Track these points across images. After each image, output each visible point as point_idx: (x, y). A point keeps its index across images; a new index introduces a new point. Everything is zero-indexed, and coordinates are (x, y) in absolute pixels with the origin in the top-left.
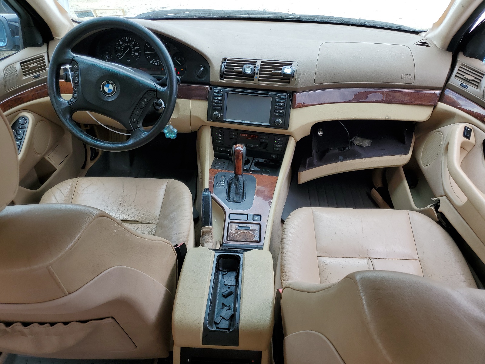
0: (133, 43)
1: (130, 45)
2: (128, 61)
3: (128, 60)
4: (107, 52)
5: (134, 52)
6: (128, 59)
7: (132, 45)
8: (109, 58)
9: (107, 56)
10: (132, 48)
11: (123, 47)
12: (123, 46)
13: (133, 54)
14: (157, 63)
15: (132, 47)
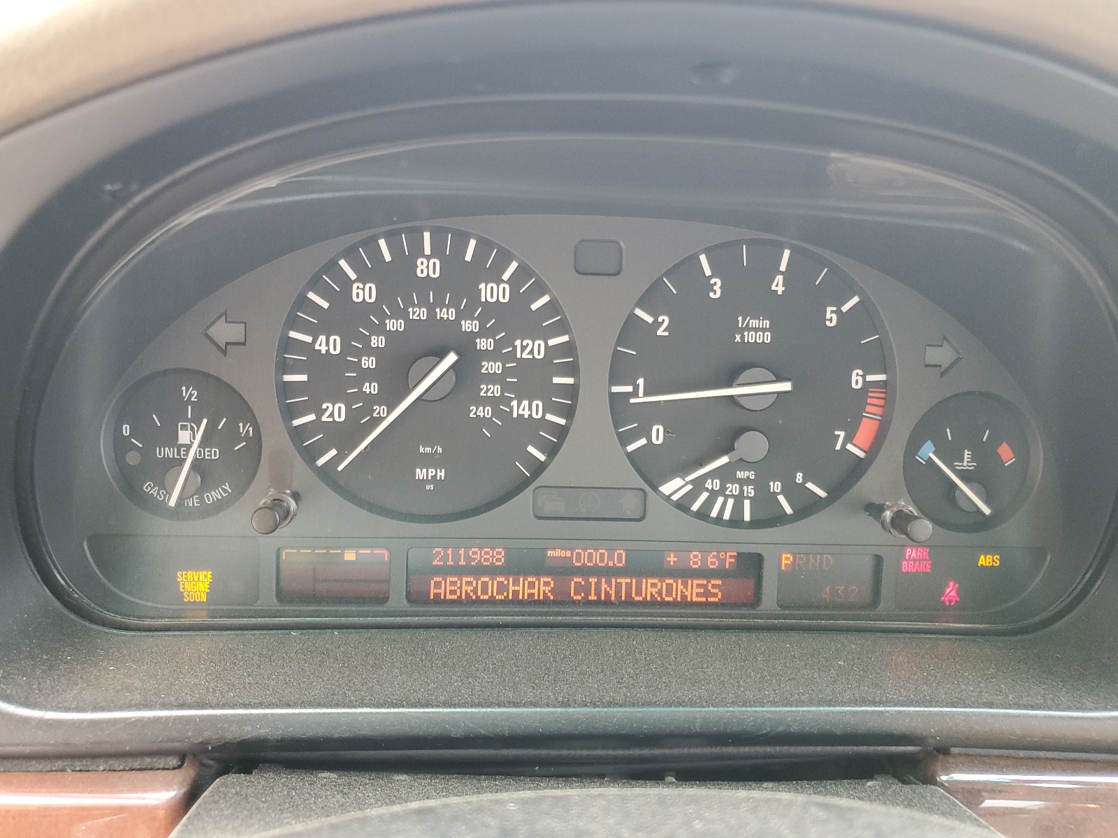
0: (494, 292)
1: (461, 315)
2: (425, 482)
3: (420, 474)
4: (190, 393)
5: (496, 390)
6: (428, 461)
7: (483, 320)
8: (214, 453)
9: (184, 437)
10: (484, 344)
11: (377, 341)
12: (380, 330)
13: (485, 412)
14: (739, 500)
15: (483, 333)
